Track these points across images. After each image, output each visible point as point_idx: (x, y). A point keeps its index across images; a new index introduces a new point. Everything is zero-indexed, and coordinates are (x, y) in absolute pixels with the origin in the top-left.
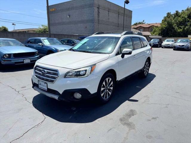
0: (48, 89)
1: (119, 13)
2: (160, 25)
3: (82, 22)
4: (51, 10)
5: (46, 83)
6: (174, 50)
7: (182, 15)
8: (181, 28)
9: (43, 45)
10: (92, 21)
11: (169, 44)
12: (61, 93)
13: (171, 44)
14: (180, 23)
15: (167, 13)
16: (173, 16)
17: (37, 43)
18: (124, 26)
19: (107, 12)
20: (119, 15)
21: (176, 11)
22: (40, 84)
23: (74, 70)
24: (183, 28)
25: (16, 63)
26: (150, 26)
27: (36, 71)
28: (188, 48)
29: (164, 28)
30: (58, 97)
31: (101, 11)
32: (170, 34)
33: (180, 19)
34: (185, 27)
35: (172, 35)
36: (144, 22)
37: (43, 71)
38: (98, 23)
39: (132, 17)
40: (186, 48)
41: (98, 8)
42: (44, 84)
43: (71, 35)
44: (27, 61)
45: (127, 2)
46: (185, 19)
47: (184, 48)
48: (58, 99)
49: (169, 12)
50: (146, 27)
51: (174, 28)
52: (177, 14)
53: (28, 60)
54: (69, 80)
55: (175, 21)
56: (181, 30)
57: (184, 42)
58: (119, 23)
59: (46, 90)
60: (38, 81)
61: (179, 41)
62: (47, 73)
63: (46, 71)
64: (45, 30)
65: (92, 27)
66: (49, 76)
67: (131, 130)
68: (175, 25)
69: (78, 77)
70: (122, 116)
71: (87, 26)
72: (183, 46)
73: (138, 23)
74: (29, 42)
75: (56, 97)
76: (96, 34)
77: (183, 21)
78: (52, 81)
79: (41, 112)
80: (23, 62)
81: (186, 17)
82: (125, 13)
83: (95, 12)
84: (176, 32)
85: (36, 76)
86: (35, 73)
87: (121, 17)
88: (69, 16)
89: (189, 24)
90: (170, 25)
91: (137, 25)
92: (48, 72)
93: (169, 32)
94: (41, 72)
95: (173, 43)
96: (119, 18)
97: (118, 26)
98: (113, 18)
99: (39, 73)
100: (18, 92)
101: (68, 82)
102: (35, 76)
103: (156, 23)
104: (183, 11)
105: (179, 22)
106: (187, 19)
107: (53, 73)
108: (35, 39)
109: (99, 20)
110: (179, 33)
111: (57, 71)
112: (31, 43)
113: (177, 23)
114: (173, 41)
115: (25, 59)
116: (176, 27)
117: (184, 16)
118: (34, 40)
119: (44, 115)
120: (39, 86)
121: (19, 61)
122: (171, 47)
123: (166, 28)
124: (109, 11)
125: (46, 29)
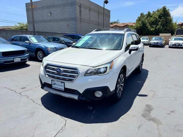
0: (65, 89)
1: (99, 12)
2: (135, 25)
3: (64, 20)
4: (30, 8)
5: (63, 83)
6: (150, 47)
7: (154, 16)
8: (153, 27)
9: (30, 43)
10: (75, 19)
11: (145, 42)
12: (81, 92)
13: (146, 42)
14: (152, 23)
15: (141, 13)
16: (146, 16)
17: (24, 41)
18: (104, 25)
19: (88, 11)
20: (99, 14)
21: (148, 12)
22: (55, 84)
23: (94, 67)
24: (155, 28)
25: (5, 62)
26: (124, 25)
27: (47, 70)
28: (162, 45)
29: (139, 27)
30: (77, 97)
31: (82, 9)
32: (144, 32)
33: (152, 19)
34: (157, 26)
35: (145, 33)
36: (118, 22)
37: (58, 70)
38: (81, 21)
39: (110, 16)
40: (160, 45)
41: (80, 7)
42: (61, 84)
43: (54, 33)
44: (17, 60)
45: (106, 2)
46: (157, 19)
47: (158, 45)
48: (78, 99)
49: (143, 13)
50: (121, 26)
51: (147, 28)
52: (149, 15)
53: (18, 58)
54: (90, 78)
55: (148, 21)
56: (153, 29)
57: (158, 40)
58: (99, 22)
59: (63, 90)
60: (52, 80)
61: (154, 39)
62: (63, 72)
63: (61, 69)
64: (21, 27)
65: (75, 25)
66: (66, 75)
67: (159, 126)
68: (148, 24)
69: (99, 75)
70: (143, 112)
71: (69, 24)
72: (157, 43)
73: (113, 22)
74: (13, 40)
75: (76, 97)
76: (96, 31)
77: (155, 20)
78: (71, 80)
79: (57, 115)
80: (13, 61)
81: (157, 17)
82: (105, 12)
83: (77, 10)
84: (149, 31)
85: (49, 76)
86: (46, 72)
87: (101, 17)
88: (50, 14)
89: (160, 23)
90: (144, 24)
91: (113, 24)
92: (64, 70)
93: (143, 31)
94: (55, 70)
95: (147, 40)
96: (99, 17)
97: (98, 25)
98: (94, 17)
99: (52, 72)
100: (20, 93)
101: (90, 80)
102: (47, 76)
103: (130, 23)
104: (154, 12)
105: (151, 21)
106: (158, 20)
107: (71, 71)
108: (21, 37)
109: (81, 18)
110: (151, 31)
111: (76, 69)
112: (15, 41)
113: (149, 23)
114: (147, 39)
115: (15, 58)
116: (149, 26)
117: (155, 16)
118: (19, 37)
119: (63, 117)
120: (53, 86)
121: (9, 60)
122: (146, 44)
123: (140, 27)
124: (90, 10)
125: (23, 27)
